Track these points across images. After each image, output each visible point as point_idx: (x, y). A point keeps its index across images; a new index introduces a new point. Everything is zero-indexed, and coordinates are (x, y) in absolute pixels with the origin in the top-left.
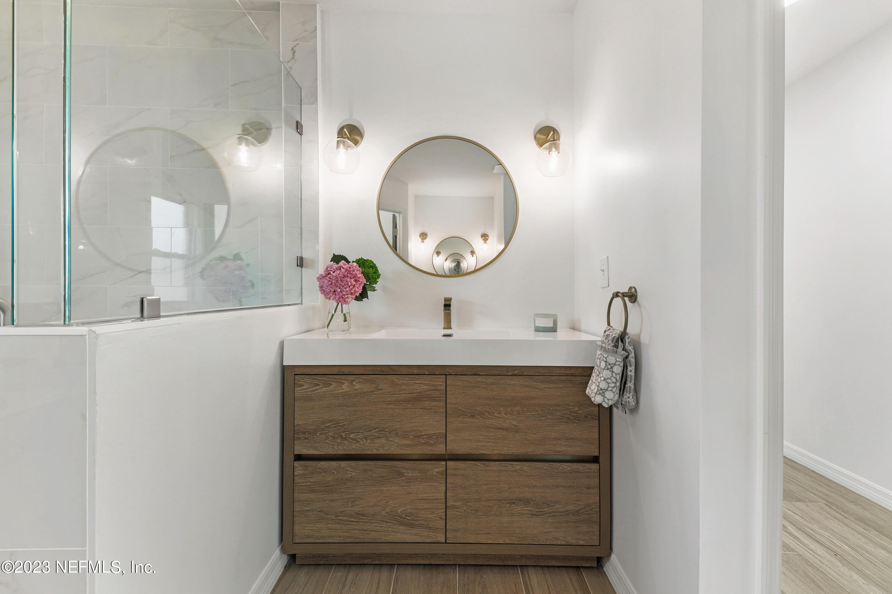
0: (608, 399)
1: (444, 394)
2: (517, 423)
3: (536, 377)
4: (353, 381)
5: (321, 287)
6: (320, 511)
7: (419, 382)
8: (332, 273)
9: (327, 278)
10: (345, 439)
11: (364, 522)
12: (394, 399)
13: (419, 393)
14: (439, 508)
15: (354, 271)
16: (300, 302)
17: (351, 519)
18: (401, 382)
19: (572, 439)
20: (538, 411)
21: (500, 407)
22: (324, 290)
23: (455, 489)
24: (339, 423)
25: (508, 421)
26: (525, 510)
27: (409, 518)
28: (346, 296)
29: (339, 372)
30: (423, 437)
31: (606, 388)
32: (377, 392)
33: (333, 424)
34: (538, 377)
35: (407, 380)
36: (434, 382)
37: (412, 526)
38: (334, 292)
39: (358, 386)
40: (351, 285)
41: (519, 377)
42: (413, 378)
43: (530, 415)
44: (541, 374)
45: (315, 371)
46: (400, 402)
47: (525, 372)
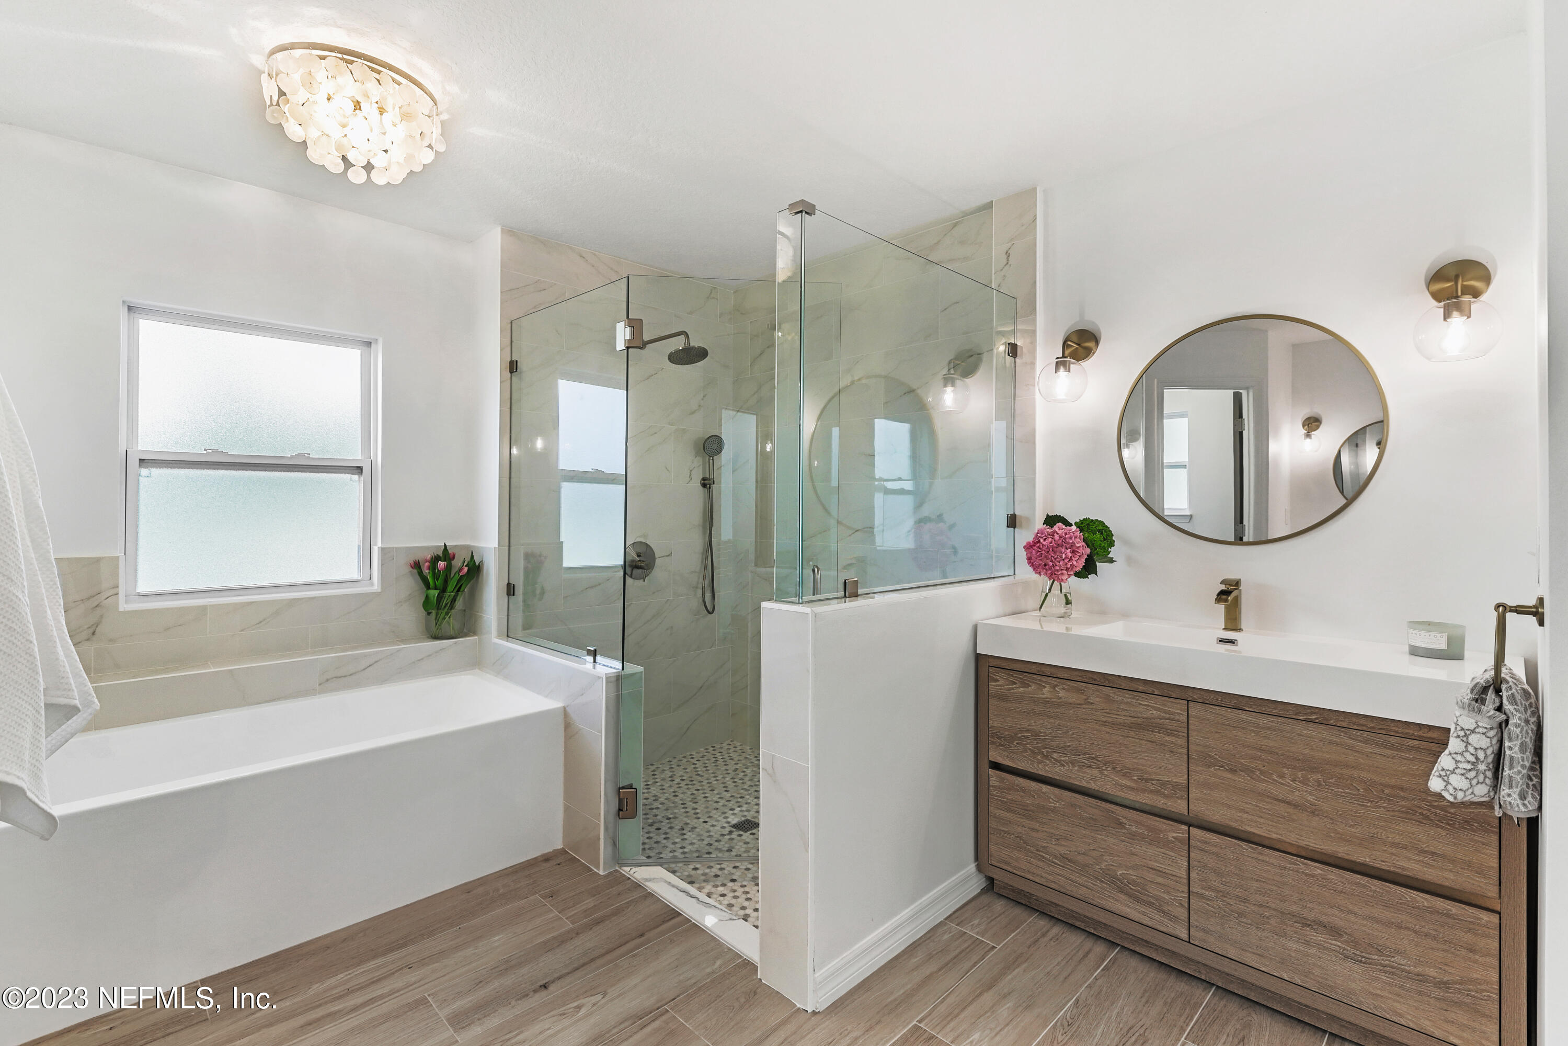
0: (1454, 788)
1: (1185, 728)
2: (1316, 800)
3: (1354, 732)
4: (1057, 686)
5: (1029, 559)
6: (1018, 837)
7: (1147, 703)
8: (1042, 541)
9: (1035, 548)
10: (1047, 757)
11: (1072, 870)
12: (1110, 720)
13: (1146, 718)
14: (1178, 890)
15: (1071, 538)
16: (1013, 573)
17: (1054, 860)
18: (1120, 698)
19: (1433, 854)
20: (1359, 790)
21: (1283, 767)
22: (1033, 563)
23: (1204, 870)
24: (1039, 736)
25: (1297, 793)
26: (1331, 944)
27: (1133, 888)
28: (1060, 573)
29: (1038, 671)
30: (1153, 782)
31: (1452, 769)
32: (1087, 706)
33: (1032, 735)
34: (1359, 733)
35: (1128, 698)
36: (1169, 708)
37: (1137, 900)
38: (1045, 565)
39: (1062, 694)
40: (1066, 558)
41: (1320, 726)
42: (1137, 696)
43: (1341, 792)
44: (1364, 728)
45: (1012, 666)
46: (1118, 727)
47: (1330, 720)
